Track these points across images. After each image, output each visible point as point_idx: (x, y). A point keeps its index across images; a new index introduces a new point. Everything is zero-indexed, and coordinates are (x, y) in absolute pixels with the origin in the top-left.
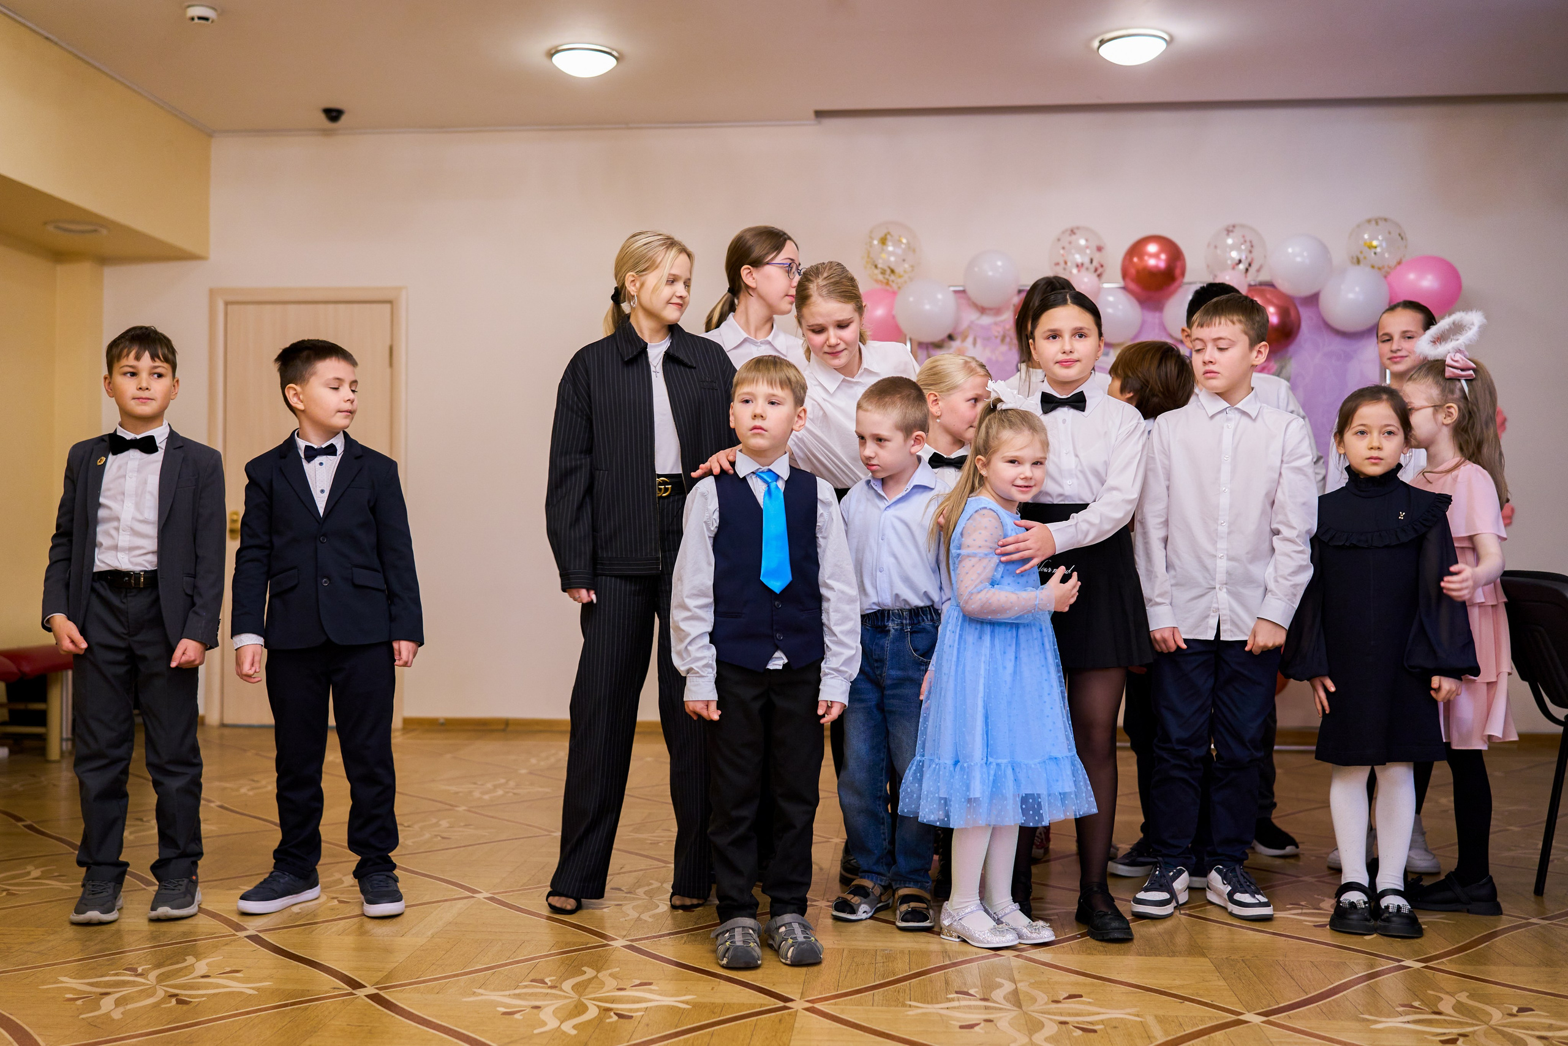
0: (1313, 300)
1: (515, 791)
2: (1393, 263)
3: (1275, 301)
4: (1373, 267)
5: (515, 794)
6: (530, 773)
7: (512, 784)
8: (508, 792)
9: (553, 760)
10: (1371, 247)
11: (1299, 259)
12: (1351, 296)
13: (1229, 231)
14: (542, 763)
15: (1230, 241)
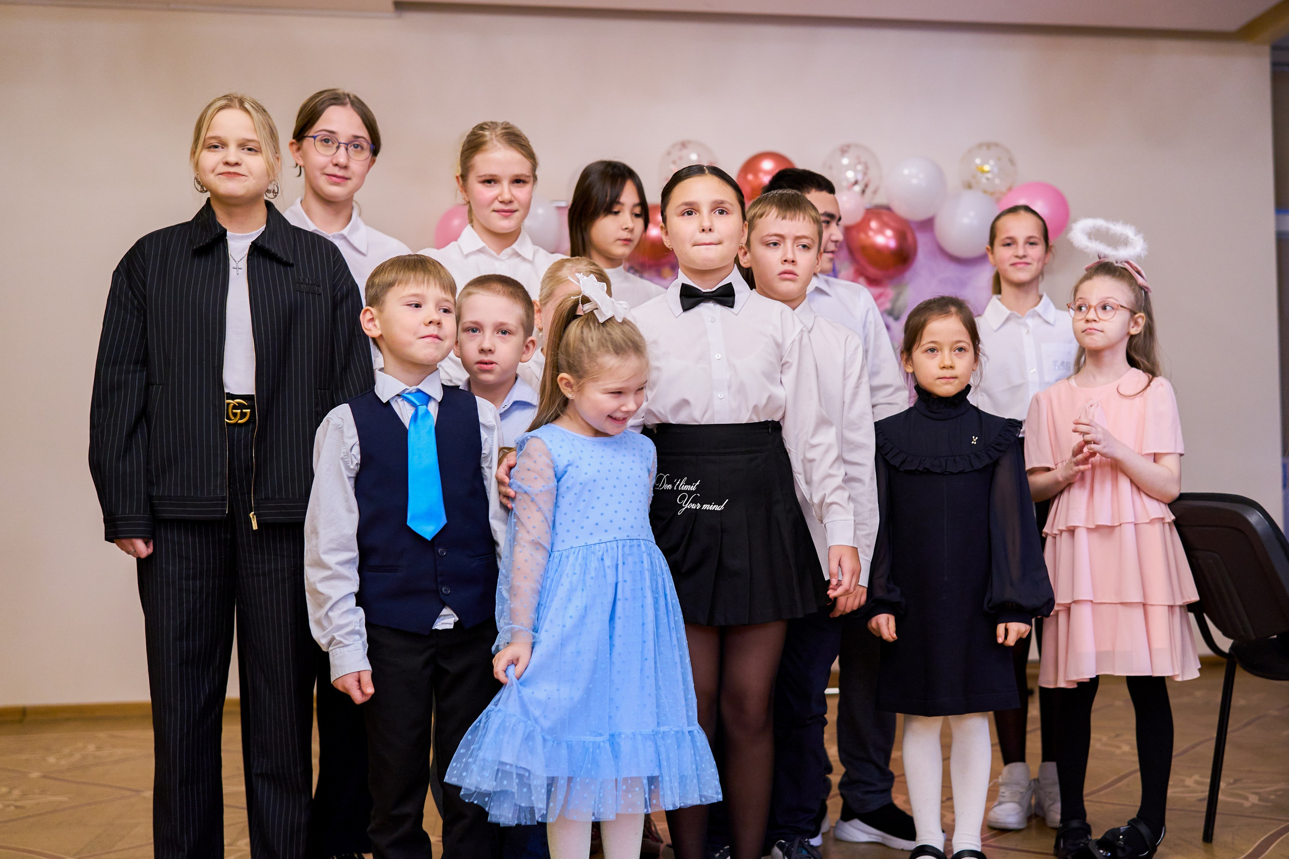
0: (928, 224)
1: (18, 804)
2: (1004, 189)
3: (893, 224)
4: (985, 192)
5: (17, 807)
6: (45, 777)
7: (16, 793)
8: (8, 806)
9: (78, 756)
10: (983, 172)
11: (915, 181)
12: (966, 221)
13: (844, 151)
14: (63, 762)
15: (845, 161)
